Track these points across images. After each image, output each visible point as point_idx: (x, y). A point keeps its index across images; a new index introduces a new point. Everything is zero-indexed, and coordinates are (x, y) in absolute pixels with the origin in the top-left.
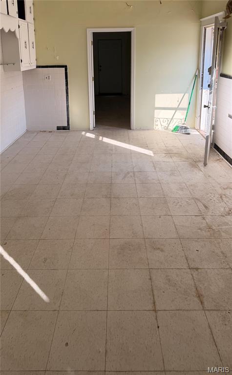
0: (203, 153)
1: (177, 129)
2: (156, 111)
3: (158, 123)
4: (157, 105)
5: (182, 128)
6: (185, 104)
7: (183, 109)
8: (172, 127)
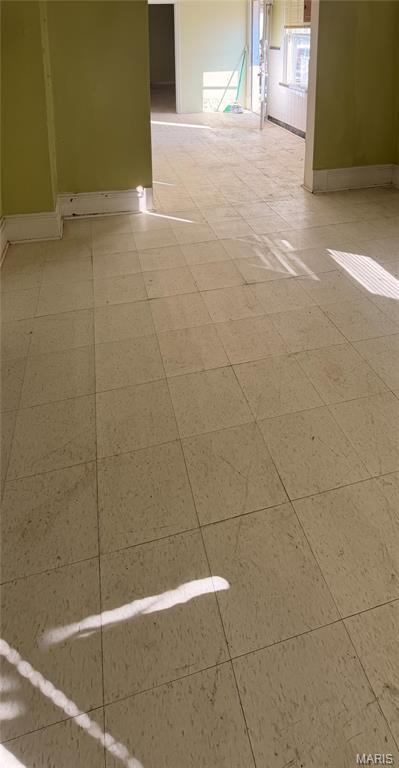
0: (259, 124)
1: (228, 109)
2: (205, 91)
3: (207, 105)
4: (205, 85)
5: (234, 107)
6: (235, 82)
7: (234, 88)
8: (223, 108)
